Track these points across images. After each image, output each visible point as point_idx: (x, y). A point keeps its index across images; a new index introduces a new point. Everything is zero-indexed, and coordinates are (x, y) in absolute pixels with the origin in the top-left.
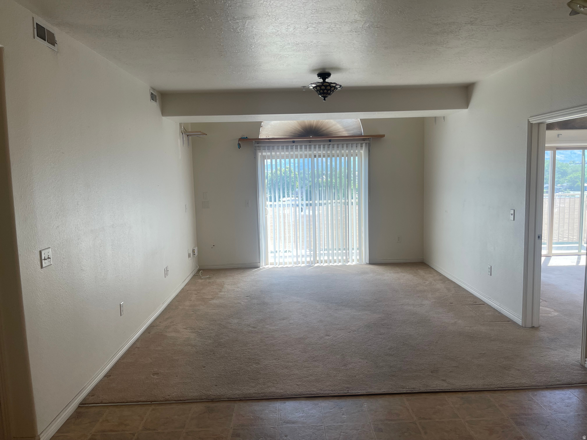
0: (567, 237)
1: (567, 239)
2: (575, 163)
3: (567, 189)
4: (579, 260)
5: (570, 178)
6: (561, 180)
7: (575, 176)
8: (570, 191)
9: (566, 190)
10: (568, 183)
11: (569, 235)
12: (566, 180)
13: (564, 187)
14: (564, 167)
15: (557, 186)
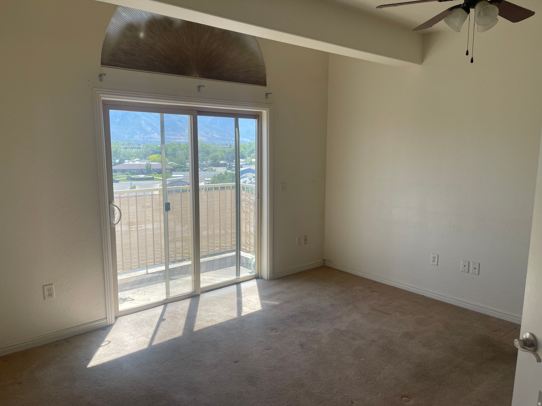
0: (219, 245)
1: (219, 248)
2: (214, 145)
3: (211, 166)
4: (241, 299)
5: (212, 156)
6: (206, 158)
7: (215, 155)
8: (213, 167)
9: (209, 166)
10: (211, 161)
11: (221, 242)
12: (210, 158)
13: (208, 164)
14: (207, 148)
15: (203, 163)
